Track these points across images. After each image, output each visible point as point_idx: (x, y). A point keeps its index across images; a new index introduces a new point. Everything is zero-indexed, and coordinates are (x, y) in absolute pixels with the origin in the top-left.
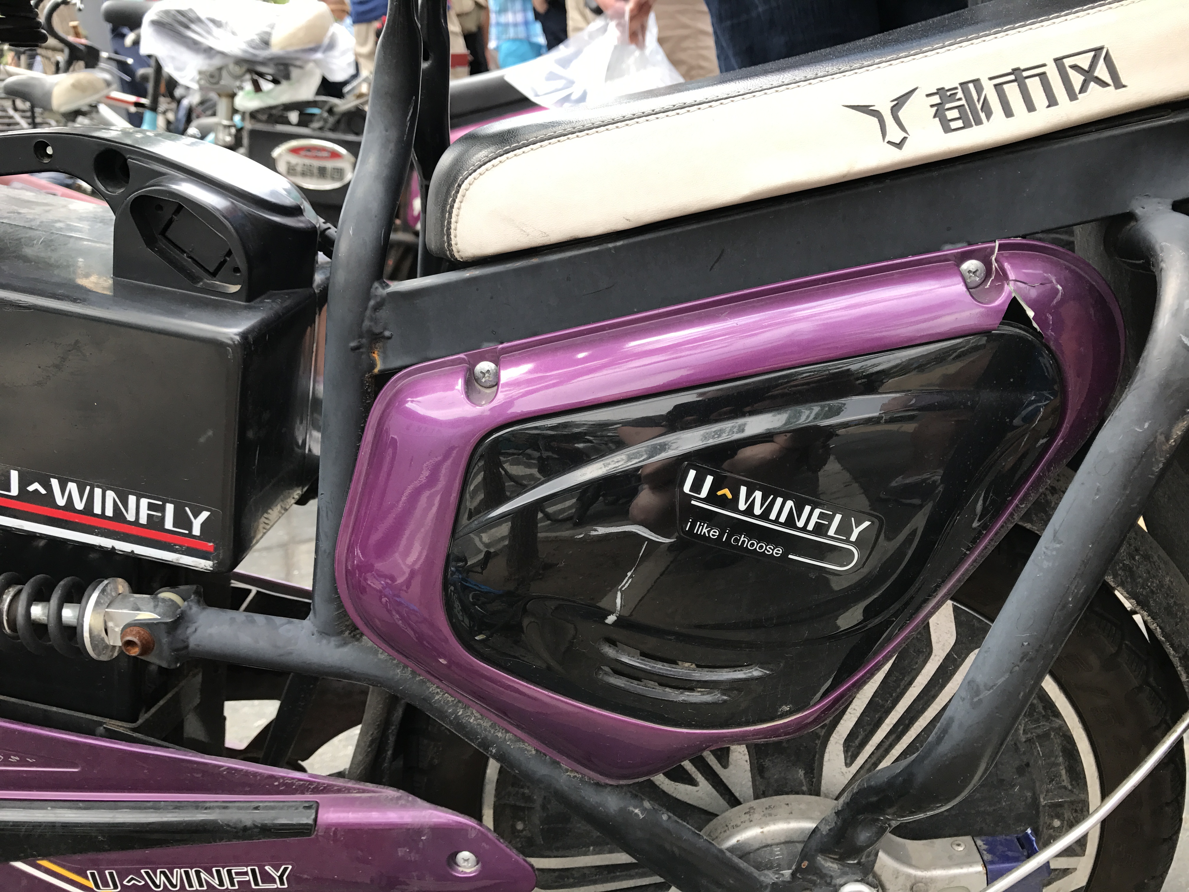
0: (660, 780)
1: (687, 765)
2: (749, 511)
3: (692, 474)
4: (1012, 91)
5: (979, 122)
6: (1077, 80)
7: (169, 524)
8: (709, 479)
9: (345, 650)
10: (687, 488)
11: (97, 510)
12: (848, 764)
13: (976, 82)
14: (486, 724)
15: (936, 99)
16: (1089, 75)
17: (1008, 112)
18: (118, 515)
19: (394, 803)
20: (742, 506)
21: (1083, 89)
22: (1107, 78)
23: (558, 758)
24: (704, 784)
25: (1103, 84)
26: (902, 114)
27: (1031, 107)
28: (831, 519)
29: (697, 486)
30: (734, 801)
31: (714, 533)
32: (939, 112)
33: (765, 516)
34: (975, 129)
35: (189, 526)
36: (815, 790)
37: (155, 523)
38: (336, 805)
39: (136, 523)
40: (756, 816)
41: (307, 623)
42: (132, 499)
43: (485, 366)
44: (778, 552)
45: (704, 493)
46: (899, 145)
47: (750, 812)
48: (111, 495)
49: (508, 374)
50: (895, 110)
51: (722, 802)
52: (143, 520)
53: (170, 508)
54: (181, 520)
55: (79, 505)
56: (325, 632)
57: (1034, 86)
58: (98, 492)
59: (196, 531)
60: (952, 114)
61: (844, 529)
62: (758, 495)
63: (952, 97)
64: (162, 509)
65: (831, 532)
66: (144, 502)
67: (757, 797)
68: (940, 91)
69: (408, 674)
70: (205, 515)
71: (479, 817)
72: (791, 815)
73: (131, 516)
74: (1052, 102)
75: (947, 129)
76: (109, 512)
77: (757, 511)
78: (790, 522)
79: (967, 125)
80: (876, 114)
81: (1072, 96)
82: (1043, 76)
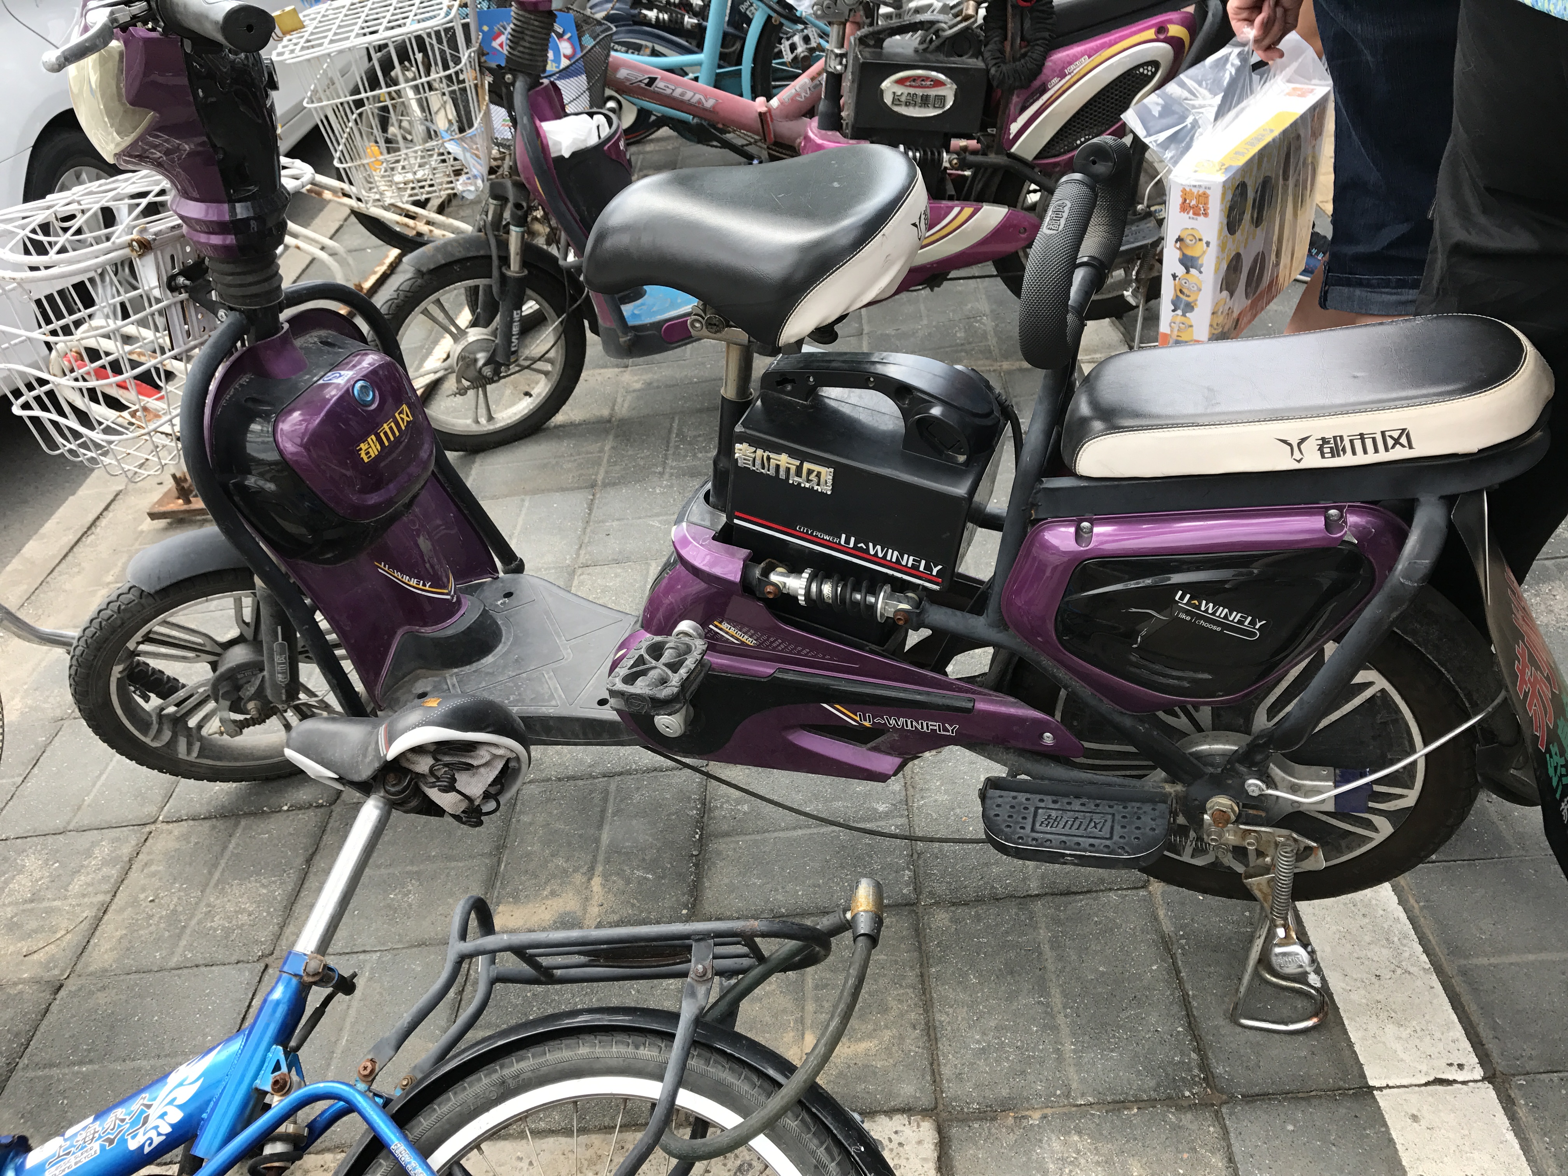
0: (1161, 714)
1: (1176, 708)
2: (1206, 611)
3: (1180, 593)
4: (1358, 444)
5: (1339, 455)
6: (1390, 442)
7: (922, 568)
8: (1188, 596)
9: (1001, 635)
10: (1177, 598)
11: (889, 558)
12: (1269, 720)
13: (1341, 437)
14: (1067, 677)
15: (1320, 442)
16: (1397, 441)
17: (1354, 453)
18: (898, 561)
19: (1013, 705)
20: (1203, 608)
21: (1393, 447)
22: (1405, 443)
23: (1103, 698)
24: (1184, 719)
25: (1403, 446)
26: (1302, 446)
27: (1365, 452)
28: (1246, 618)
29: (1182, 598)
30: (1200, 729)
31: (1188, 618)
32: (1321, 449)
33: (1214, 614)
34: (1336, 459)
35: (932, 571)
36: (1248, 732)
37: (915, 567)
38: (984, 701)
39: (906, 566)
40: (1209, 739)
41: (981, 618)
42: (906, 556)
43: (1085, 524)
44: (1219, 629)
45: (1185, 601)
46: (1299, 461)
47: (1206, 736)
48: (896, 553)
49: (1097, 530)
50: (1299, 444)
51: (1192, 728)
52: (910, 565)
53: (923, 562)
54: (928, 567)
55: (880, 555)
56: (991, 625)
57: (1369, 443)
58: (890, 551)
59: (934, 573)
60: (1327, 450)
61: (1252, 623)
62: (1211, 605)
63: (1328, 443)
64: (920, 562)
65: (1246, 623)
66: (911, 558)
67: (1214, 729)
68: (1323, 439)
69: (1031, 650)
70: (940, 567)
71: (1053, 716)
72: (1227, 742)
73: (904, 563)
74: (1376, 451)
75: (1323, 456)
76: (894, 560)
77: (1210, 611)
78: (1226, 617)
79: (1333, 456)
80: (1290, 445)
81: (1387, 450)
82: (1374, 439)
